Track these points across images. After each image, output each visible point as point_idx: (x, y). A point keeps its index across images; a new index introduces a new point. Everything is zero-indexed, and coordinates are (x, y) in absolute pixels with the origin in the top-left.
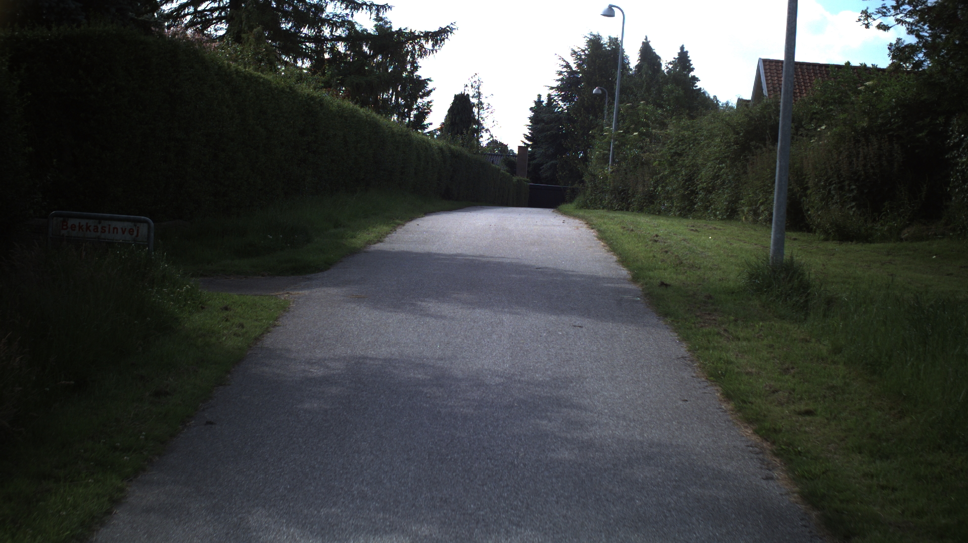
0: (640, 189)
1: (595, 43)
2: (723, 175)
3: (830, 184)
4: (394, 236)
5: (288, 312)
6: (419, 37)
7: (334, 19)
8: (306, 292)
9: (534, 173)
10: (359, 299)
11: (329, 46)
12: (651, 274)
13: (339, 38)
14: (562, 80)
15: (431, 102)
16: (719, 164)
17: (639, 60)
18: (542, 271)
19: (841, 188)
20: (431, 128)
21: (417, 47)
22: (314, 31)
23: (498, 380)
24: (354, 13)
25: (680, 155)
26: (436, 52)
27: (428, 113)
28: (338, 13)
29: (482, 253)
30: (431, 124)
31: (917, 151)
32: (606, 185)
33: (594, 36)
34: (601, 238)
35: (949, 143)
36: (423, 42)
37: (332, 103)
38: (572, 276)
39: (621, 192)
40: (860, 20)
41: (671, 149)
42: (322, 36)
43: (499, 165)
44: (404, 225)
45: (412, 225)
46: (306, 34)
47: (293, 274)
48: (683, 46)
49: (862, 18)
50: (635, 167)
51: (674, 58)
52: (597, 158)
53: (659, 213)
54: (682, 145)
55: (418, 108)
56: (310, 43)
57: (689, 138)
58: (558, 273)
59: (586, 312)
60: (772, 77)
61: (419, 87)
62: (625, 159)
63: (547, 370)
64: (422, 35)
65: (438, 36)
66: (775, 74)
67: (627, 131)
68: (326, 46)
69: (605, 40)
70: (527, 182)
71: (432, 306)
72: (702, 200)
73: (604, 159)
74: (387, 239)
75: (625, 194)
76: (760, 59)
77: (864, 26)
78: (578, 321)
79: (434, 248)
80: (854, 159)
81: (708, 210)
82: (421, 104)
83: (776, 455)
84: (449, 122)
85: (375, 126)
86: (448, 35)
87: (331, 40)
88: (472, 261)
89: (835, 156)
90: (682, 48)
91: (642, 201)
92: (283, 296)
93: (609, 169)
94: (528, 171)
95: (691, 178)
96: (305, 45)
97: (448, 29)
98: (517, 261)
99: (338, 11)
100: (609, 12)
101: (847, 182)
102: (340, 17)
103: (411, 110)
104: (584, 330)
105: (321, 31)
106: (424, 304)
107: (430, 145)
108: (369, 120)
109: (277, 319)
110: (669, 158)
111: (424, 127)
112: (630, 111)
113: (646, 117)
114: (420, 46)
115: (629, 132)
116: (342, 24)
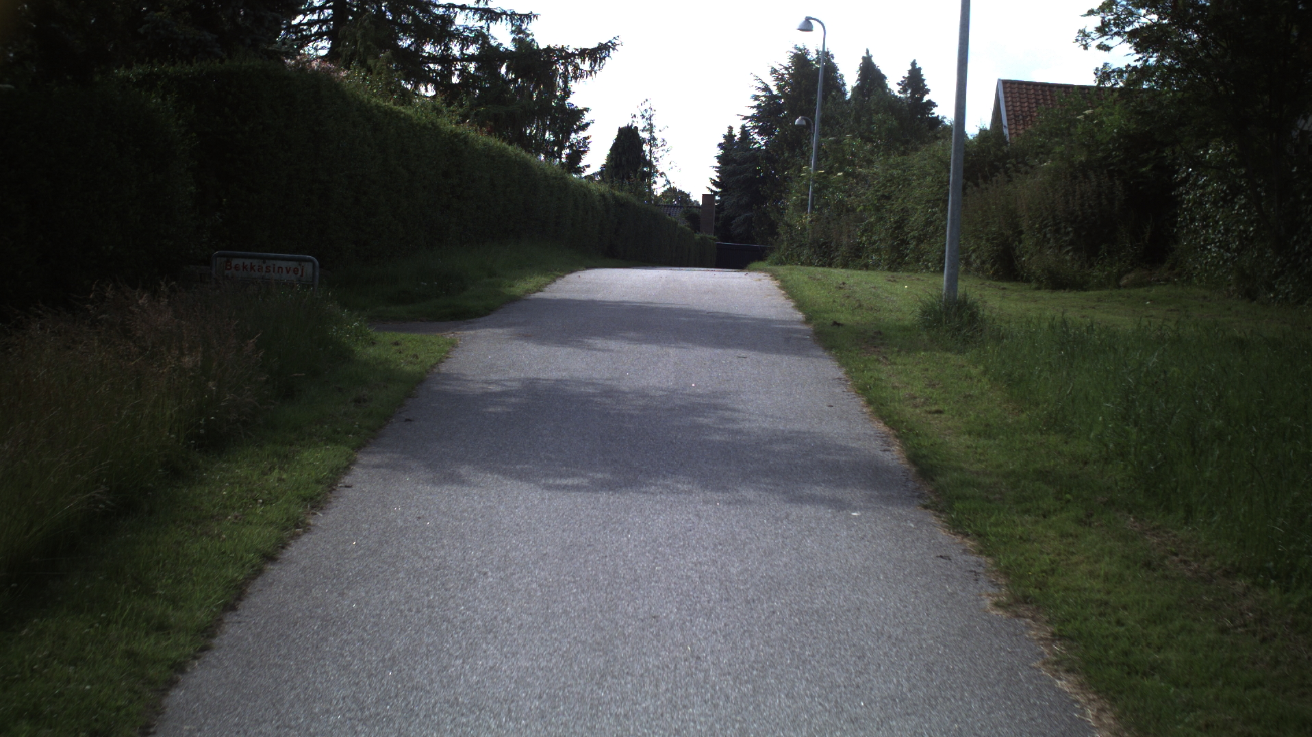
0: (845, 240)
1: (800, 59)
2: (935, 220)
3: (1046, 226)
4: (554, 286)
5: (457, 347)
6: (573, 55)
7: (465, 34)
8: (472, 332)
9: (724, 230)
10: (526, 337)
11: (459, 67)
12: (826, 316)
13: (471, 58)
14: (758, 107)
15: (588, 138)
16: (932, 208)
17: (858, 80)
18: (713, 315)
19: (1057, 231)
20: (588, 172)
21: (570, 68)
22: (440, 48)
23: (661, 393)
24: (491, 25)
25: (888, 198)
26: (595, 73)
27: (584, 152)
28: (470, 26)
29: (650, 300)
30: (588, 166)
31: (1141, 188)
32: (804, 237)
33: (800, 50)
34: (782, 288)
35: (1177, 178)
36: (578, 61)
37: (476, 141)
38: (744, 319)
39: (822, 245)
40: (1077, 40)
41: (877, 191)
42: (450, 55)
43: (677, 217)
44: (563, 277)
45: (572, 277)
46: (429, 53)
47: (452, 320)
48: (915, 61)
49: (1080, 39)
50: (839, 215)
51: (904, 77)
52: (794, 205)
53: (866, 267)
54: (890, 186)
55: (571, 147)
56: (434, 63)
57: (899, 178)
58: (728, 316)
59: (753, 346)
60: (1013, 102)
61: (572, 119)
62: (827, 204)
63: (707, 387)
64: (577, 52)
65: (597, 54)
66: (1018, 99)
67: (830, 171)
68: (455, 67)
69: (812, 56)
70: (714, 240)
71: (599, 342)
72: (913, 251)
73: (802, 206)
74: (547, 289)
75: (827, 247)
76: (999, 80)
77: (1082, 47)
78: (742, 353)
79: (599, 296)
80: (1071, 198)
81: (919, 261)
82: (575, 141)
83: (897, 437)
84: (613, 163)
85: (526, 167)
86: (609, 52)
87: (462, 60)
88: (640, 307)
89: (1051, 195)
90: (914, 64)
91: (848, 255)
92: (449, 336)
93: (807, 218)
94: (715, 227)
95: (900, 225)
96: (429, 67)
97: (610, 44)
98: (687, 306)
99: (470, 24)
100: (807, 26)
101: (1063, 224)
102: (472, 31)
103: (562, 148)
104: (748, 360)
105: (447, 48)
106: (590, 341)
107: (589, 191)
108: (518, 160)
109: (448, 352)
110: (876, 202)
111: (579, 171)
112: (834, 146)
113: (853, 154)
114: (575, 66)
115: (832, 172)
116: (474, 41)
